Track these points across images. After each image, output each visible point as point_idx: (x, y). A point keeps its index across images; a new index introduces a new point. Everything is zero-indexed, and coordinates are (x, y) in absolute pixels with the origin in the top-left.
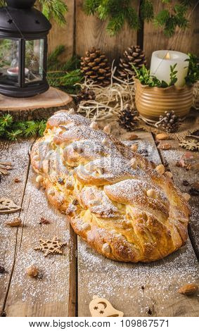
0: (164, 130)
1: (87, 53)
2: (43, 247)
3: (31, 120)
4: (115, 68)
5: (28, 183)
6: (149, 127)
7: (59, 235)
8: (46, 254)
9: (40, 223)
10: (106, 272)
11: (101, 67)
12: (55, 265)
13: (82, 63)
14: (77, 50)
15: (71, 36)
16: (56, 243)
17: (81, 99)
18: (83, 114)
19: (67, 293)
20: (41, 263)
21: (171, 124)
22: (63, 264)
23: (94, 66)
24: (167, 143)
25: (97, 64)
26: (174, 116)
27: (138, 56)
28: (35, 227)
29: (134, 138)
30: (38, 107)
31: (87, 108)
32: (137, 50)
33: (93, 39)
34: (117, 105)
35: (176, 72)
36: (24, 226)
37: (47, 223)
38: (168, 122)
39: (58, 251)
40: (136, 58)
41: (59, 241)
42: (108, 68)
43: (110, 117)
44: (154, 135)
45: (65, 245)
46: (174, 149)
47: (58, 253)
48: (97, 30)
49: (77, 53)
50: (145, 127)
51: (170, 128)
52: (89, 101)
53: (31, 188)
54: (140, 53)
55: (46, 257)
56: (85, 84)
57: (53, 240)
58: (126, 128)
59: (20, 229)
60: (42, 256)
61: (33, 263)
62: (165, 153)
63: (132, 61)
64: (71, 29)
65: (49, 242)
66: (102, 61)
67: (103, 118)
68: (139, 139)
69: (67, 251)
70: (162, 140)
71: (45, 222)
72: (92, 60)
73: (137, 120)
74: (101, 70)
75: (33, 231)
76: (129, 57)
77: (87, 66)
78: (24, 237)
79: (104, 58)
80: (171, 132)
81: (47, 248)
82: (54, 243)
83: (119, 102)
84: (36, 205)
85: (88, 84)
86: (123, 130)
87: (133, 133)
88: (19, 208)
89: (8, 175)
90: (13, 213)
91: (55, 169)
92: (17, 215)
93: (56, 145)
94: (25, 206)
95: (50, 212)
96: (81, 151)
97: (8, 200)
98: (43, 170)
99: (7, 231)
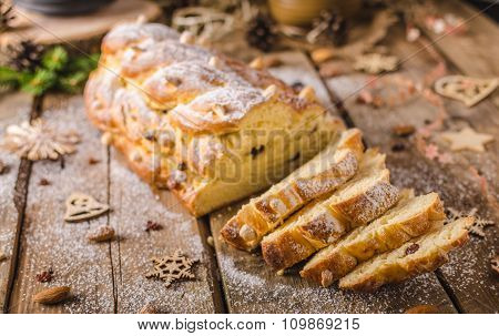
2: (161, 271)
5: (114, 163)
7: (184, 247)
8: (167, 284)
9: (148, 230)
10: (277, 300)
12: (187, 300)
16: (180, 262)
20: (163, 299)
21: (336, 34)
28: (140, 238)
36: (121, 239)
37: (158, 228)
38: (331, 31)
39: (187, 274)
41: (186, 256)
44: (308, 54)
45: (196, 263)
46: (347, 74)
47: (187, 279)
50: (291, 44)
53: (118, 171)
55: (168, 287)
57: (175, 257)
58: (259, 48)
59: (114, 246)
60: (161, 287)
61: (147, 301)
62: (335, 84)
65: (169, 261)
68: (285, 64)
69: (203, 273)
71: (154, 227)
75: (137, 246)
78: (124, 258)
81: (167, 272)
82: (177, 262)
84: (134, 199)
87: (273, 56)
88: (105, 207)
89: (74, 153)
90: (96, 217)
91: (134, 118)
92: (103, 220)
93: (127, 79)
94: (115, 203)
95: (160, 208)
96: (179, 82)
97: (83, 196)
98: (113, 124)
99: (92, 251)
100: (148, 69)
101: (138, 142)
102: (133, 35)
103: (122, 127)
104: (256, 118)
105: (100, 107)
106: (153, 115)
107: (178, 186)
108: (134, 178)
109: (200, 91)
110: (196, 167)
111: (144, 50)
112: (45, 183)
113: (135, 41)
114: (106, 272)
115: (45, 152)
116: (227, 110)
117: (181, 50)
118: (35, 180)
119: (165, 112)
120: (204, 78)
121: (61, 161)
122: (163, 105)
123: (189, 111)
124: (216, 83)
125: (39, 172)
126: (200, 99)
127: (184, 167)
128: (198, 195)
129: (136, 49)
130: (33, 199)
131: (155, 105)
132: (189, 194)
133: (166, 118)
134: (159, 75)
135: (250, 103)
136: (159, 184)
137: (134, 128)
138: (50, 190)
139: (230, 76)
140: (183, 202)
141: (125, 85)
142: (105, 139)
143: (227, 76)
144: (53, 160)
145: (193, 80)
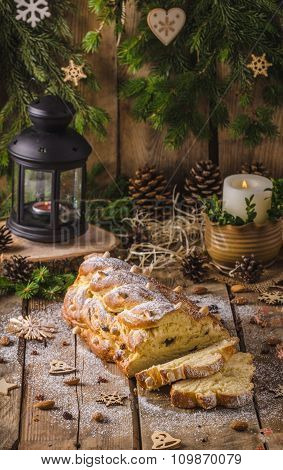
0: (241, 281)
1: (137, 173)
2: (105, 399)
3: (68, 272)
4: (178, 194)
5: (78, 346)
6: (222, 277)
8: (107, 404)
9: (99, 382)
10: (166, 417)
11: (158, 193)
12: (118, 413)
13: (131, 188)
14: (122, 167)
15: (113, 149)
16: (117, 396)
17: (131, 241)
18: (135, 261)
19: (131, 431)
20: (105, 412)
21: (250, 272)
22: (125, 412)
23: (148, 191)
24: (242, 297)
25: (152, 189)
26: (253, 262)
27: (211, 175)
28: (94, 385)
29: (202, 292)
30: (77, 256)
31: (141, 253)
32: (208, 167)
33: (145, 151)
34: (182, 247)
35: (254, 205)
36: (82, 385)
37: (105, 381)
38: (246, 270)
39: (119, 402)
40: (207, 178)
41: (120, 395)
42: (168, 194)
43: (172, 265)
44: (229, 288)
45: (126, 398)
46: (251, 304)
48: (150, 139)
49: (123, 172)
50: (217, 277)
51: (248, 277)
52: (142, 245)
53: (82, 351)
54: (212, 171)
55: (108, 407)
56: (136, 219)
57: (114, 394)
58: (192, 279)
59: (79, 388)
60: (104, 406)
62: (240, 310)
63: (202, 182)
64: (114, 139)
65: (110, 395)
66: (158, 184)
67: (162, 266)
68: (209, 293)
69: (128, 403)
70: (238, 292)
71: (102, 380)
72: (145, 183)
73: (206, 267)
74: (159, 198)
75: (92, 389)
76: (197, 177)
77: (137, 191)
78: (84, 394)
79: (163, 179)
80: (251, 282)
81: (109, 400)
82: (115, 396)
83: (184, 244)
84: (91, 366)
85: (140, 218)
86: (189, 282)
87: (201, 286)
88: (74, 369)
89: (53, 338)
90: (68, 373)
91: (97, 317)
92: (72, 375)
93: (93, 292)
94: (80, 368)
95: (107, 372)
96: (126, 296)
97: (60, 362)
98: (82, 320)
99: (66, 389)
100: (108, 287)
101: (97, 332)
102: (100, 264)
103: (88, 321)
104: (168, 320)
105: (74, 309)
106: (108, 315)
107: (119, 358)
108: (93, 355)
109: (138, 303)
110: (131, 347)
111: (107, 275)
112: (35, 353)
113: (101, 268)
114: (74, 398)
115: (35, 335)
116: (152, 314)
117: (130, 276)
118: (29, 351)
119: (116, 314)
120: (141, 295)
121: (44, 342)
122: (115, 309)
123: (129, 314)
124: (148, 298)
125: (30, 348)
126: (137, 307)
127: (123, 347)
128: (131, 364)
129: (101, 273)
130: (28, 361)
131: (109, 309)
132: (125, 363)
133: (116, 318)
134: (115, 291)
135: (166, 311)
136: (107, 359)
137: (95, 323)
138: (38, 358)
139: (157, 295)
140: (121, 368)
141: (91, 296)
142: (74, 331)
143: (156, 295)
144: (40, 341)
145: (135, 296)
